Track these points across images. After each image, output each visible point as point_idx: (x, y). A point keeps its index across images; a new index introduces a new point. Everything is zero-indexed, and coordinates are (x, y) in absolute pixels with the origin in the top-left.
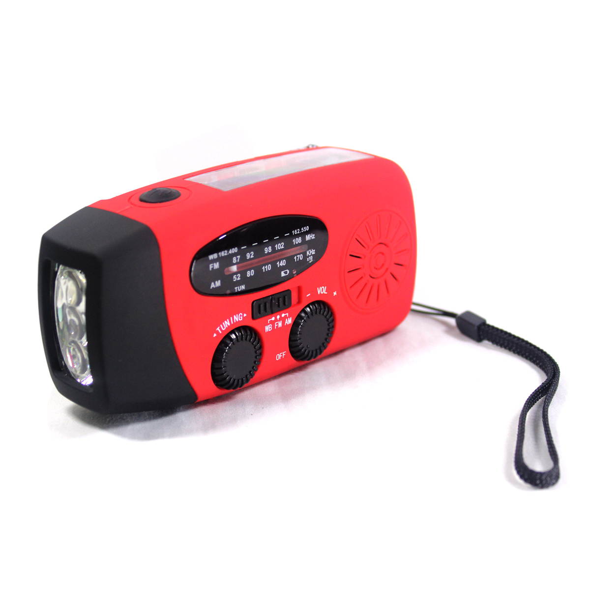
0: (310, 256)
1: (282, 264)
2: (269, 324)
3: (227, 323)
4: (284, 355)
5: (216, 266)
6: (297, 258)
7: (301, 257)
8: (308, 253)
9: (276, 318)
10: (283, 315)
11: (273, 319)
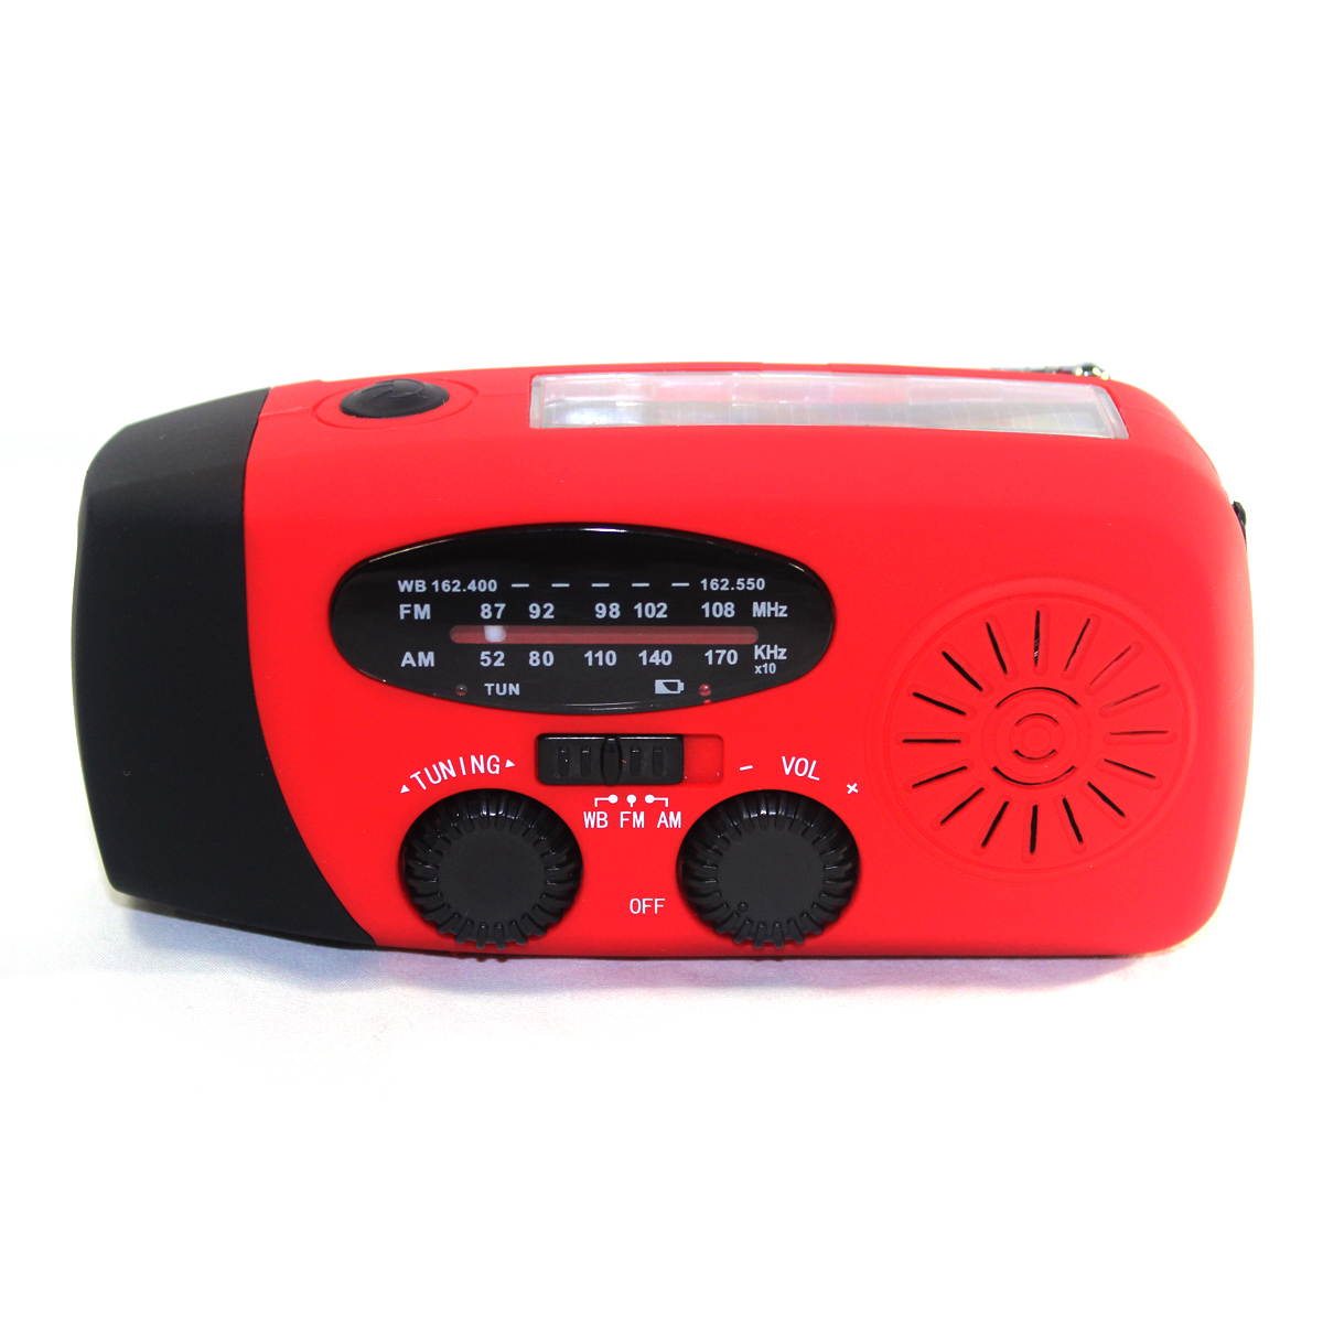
0: (769, 662)
1: (656, 659)
2: (597, 810)
3: (445, 770)
4: (656, 906)
5: (423, 612)
6: (716, 656)
7: (733, 658)
8: (758, 652)
9: (623, 799)
10: (650, 799)
11: (613, 799)
